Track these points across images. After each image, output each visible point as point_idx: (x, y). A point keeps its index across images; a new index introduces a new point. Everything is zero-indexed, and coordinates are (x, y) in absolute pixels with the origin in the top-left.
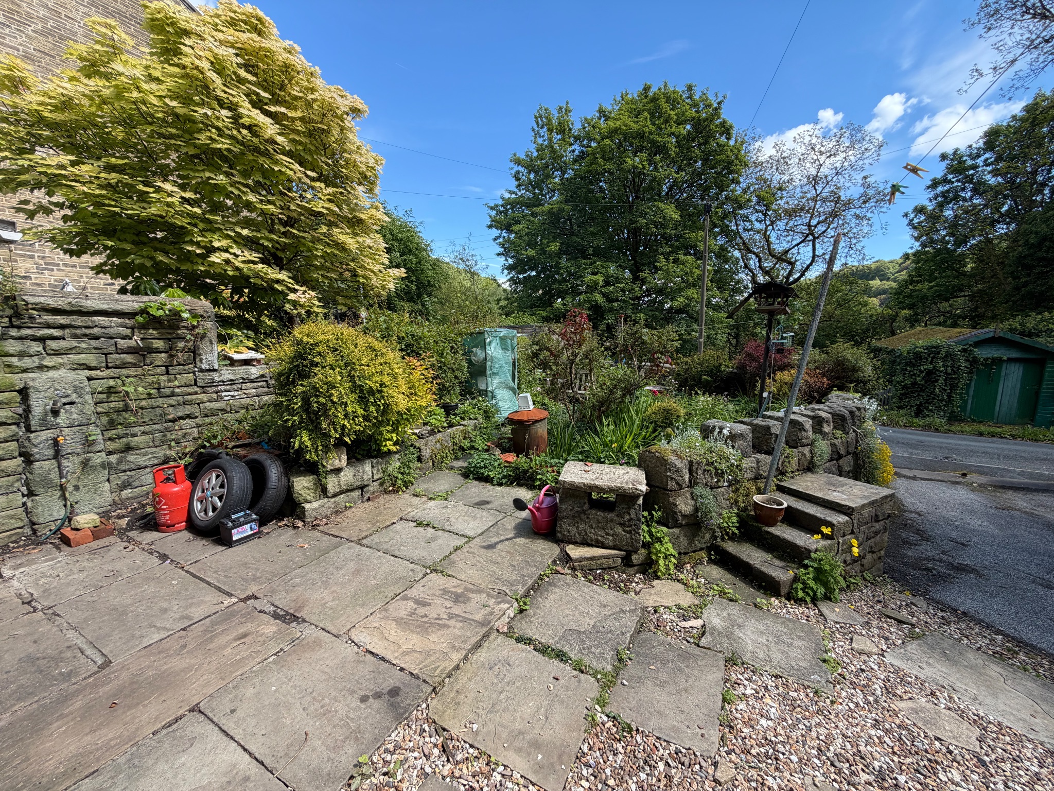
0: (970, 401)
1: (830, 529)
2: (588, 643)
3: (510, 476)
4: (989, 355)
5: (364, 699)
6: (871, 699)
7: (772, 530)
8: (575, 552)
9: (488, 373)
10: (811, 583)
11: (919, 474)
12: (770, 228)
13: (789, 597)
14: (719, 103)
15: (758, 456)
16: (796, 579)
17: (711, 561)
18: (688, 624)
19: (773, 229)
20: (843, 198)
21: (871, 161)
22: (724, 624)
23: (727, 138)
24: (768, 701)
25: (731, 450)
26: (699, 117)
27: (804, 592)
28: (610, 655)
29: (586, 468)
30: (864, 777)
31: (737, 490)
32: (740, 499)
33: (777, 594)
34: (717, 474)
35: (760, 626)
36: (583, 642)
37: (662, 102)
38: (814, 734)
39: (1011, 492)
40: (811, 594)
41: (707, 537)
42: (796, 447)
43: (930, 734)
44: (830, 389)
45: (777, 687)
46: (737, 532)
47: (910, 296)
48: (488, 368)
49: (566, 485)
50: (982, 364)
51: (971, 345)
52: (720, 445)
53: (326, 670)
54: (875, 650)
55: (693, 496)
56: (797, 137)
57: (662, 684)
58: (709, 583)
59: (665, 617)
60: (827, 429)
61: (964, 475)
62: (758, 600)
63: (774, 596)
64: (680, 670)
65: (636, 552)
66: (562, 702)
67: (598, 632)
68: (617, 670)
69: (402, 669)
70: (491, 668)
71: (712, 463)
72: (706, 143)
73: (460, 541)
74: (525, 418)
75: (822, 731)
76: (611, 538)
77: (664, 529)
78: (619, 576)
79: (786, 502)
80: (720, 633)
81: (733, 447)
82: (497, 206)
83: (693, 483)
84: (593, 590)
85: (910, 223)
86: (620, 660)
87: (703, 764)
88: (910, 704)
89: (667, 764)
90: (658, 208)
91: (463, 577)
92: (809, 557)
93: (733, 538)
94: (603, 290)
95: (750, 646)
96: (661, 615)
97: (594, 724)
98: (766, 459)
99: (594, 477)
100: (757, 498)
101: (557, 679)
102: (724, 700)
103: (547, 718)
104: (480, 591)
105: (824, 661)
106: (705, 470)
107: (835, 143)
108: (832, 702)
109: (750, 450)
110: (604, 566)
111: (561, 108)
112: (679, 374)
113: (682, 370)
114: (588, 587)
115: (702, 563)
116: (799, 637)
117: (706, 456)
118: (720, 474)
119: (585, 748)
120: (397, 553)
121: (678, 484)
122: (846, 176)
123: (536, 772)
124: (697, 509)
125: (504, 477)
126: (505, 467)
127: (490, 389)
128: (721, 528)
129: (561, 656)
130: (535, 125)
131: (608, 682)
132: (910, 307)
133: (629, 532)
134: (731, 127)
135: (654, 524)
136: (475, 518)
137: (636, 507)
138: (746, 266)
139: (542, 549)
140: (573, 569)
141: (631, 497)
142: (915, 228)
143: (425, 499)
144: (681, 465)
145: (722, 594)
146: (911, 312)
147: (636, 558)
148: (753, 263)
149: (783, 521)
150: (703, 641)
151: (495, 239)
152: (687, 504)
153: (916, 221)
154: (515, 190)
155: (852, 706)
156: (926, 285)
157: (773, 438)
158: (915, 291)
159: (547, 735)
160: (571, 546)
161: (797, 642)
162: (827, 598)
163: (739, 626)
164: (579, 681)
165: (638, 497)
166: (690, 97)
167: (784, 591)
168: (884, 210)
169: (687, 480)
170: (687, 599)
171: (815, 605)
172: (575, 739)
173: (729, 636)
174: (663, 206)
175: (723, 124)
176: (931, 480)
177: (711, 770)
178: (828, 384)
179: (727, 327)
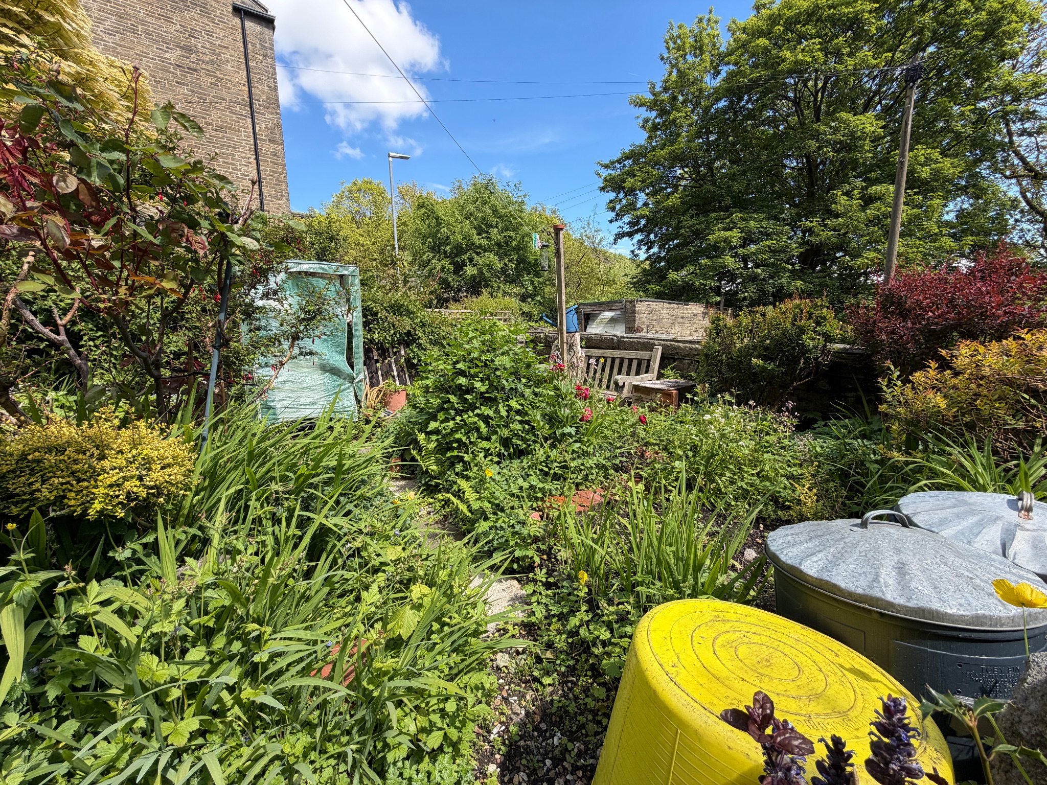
90: (842, 122)
174: (852, 118)
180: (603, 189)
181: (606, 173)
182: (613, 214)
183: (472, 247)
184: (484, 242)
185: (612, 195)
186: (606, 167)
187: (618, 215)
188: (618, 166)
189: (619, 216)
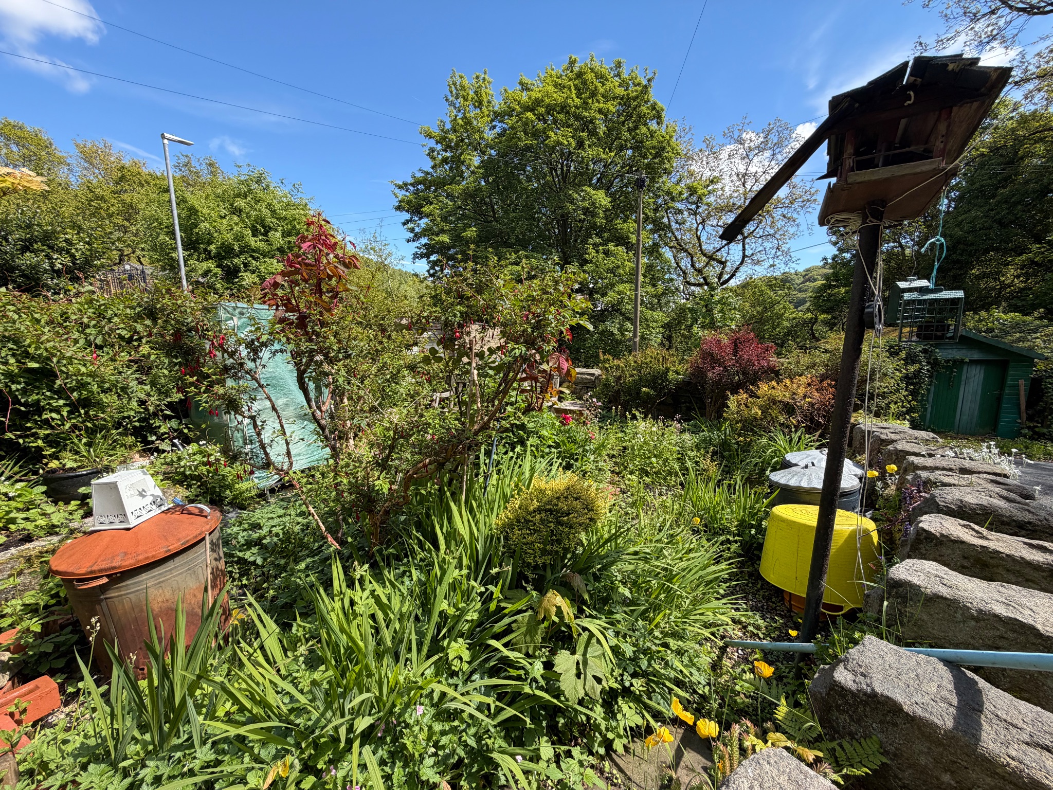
0: (929, 410)
4: (950, 357)
12: (700, 227)
14: (649, 80)
19: (704, 228)
23: (658, 123)
26: (628, 95)
37: (589, 76)
47: (828, 300)
50: (943, 367)
56: (727, 131)
72: (636, 128)
82: (406, 184)
90: (586, 192)
107: (762, 140)
111: (478, 77)
112: (607, 385)
113: (612, 379)
130: (449, 93)
132: (828, 311)
134: (662, 110)
146: (830, 316)
148: (685, 262)
151: (405, 224)
154: (430, 170)
156: (843, 290)
158: (833, 295)
166: (618, 75)
168: (810, 210)
174: (592, 191)
175: (654, 106)
179: (662, 327)
180: (398, 208)
181: (401, 194)
182: (412, 235)
183: (246, 249)
184: (261, 245)
185: (407, 216)
186: (400, 187)
187: (416, 235)
188: (412, 188)
189: (417, 237)
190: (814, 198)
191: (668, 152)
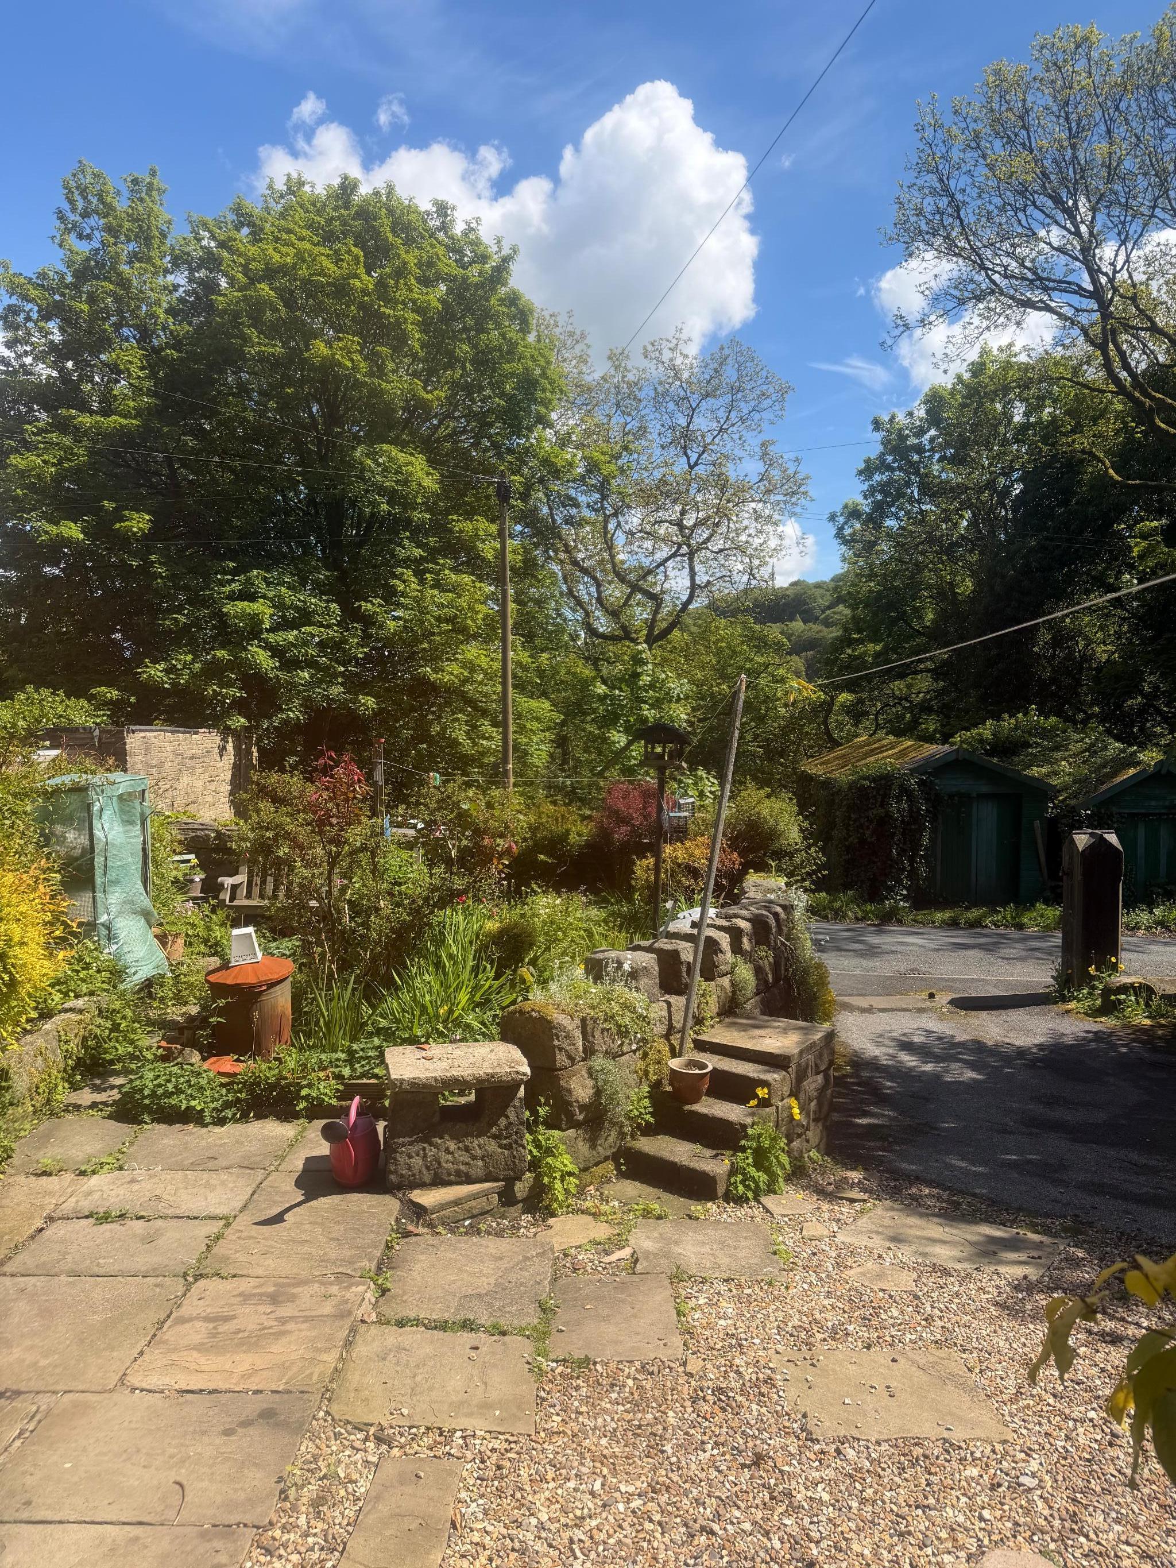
0: (939, 868)
1: (766, 1090)
2: (498, 1304)
3: (238, 1100)
4: (954, 789)
5: (228, 1433)
6: (823, 1276)
7: (697, 1107)
8: (427, 1198)
9: (99, 880)
10: (752, 1171)
11: (878, 1002)
12: (613, 520)
13: (728, 1198)
14: (505, 260)
15: (667, 997)
16: (733, 1171)
17: (622, 1175)
18: (613, 1258)
19: (619, 523)
20: (732, 480)
21: (772, 417)
22: (658, 1245)
23: (522, 330)
24: (724, 1304)
25: (635, 994)
26: (464, 276)
27: (745, 1186)
28: (532, 1308)
29: (423, 1053)
30: (819, 1336)
31: (645, 1055)
32: (651, 1069)
33: (712, 1197)
34: (620, 1033)
35: (700, 1238)
36: (490, 1305)
38: (772, 1319)
39: (984, 1014)
40: (753, 1186)
41: (614, 1134)
42: (712, 979)
43: (876, 1288)
44: (743, 873)
45: (730, 1290)
46: (652, 1120)
48: (98, 872)
49: (405, 1086)
50: (948, 805)
51: (930, 774)
52: (619, 988)
53: (133, 1426)
54: (826, 1233)
55: (591, 1072)
56: (650, 348)
57: (606, 1319)
58: (625, 1204)
59: (580, 1257)
60: (746, 944)
61: (932, 996)
62: (693, 1208)
63: (709, 1200)
64: (621, 1301)
65: (519, 1179)
66: (495, 1366)
67: (504, 1289)
68: (547, 1322)
69: (257, 1392)
70: (384, 1359)
71: (612, 1017)
73: (215, 1227)
74: (252, 980)
75: (780, 1314)
76: (480, 1163)
77: (556, 1133)
78: (498, 1224)
79: (712, 1062)
80: (655, 1255)
81: (637, 989)
83: (589, 1052)
84: (475, 1244)
85: (839, 534)
86: (544, 1310)
87: (672, 1365)
88: (859, 1270)
89: (635, 1379)
90: (391, 459)
91: (260, 1272)
92: (746, 1136)
93: (648, 1131)
94: (271, 638)
95: (693, 1259)
96: (575, 1257)
97: (542, 1372)
98: (678, 1001)
99: (445, 1064)
100: (675, 1064)
101: (477, 1348)
102: (678, 1314)
103: (486, 1384)
104: (305, 1282)
105: (775, 1253)
106: (603, 1030)
108: (787, 1288)
109: (657, 991)
110: (475, 1212)
111: (135, 182)
114: (466, 1243)
115: (609, 1181)
116: (746, 1238)
117: (603, 1007)
118: (623, 1032)
119: (542, 1394)
120: (96, 1270)
121: (569, 1057)
122: (736, 437)
123: (499, 1425)
124: (598, 1093)
125: (227, 1105)
126: (222, 1085)
127: (103, 918)
128: (630, 1118)
129: (467, 1325)
130: (66, 206)
131: (540, 1336)
133: (508, 1147)
134: (530, 306)
135: (541, 1128)
136: (212, 1188)
137: (516, 1102)
138: (571, 593)
139: (369, 1207)
140: (431, 1226)
141: (509, 1087)
142: (846, 542)
143: (68, 1177)
144: (571, 1025)
145: (647, 1213)
147: (521, 1188)
148: (585, 590)
149: (709, 1094)
150: (639, 1268)
152: (584, 1086)
153: (848, 531)
155: (805, 1286)
157: (684, 969)
158: (856, 658)
159: (494, 1395)
160: (416, 1192)
161: (744, 1243)
162: (771, 1190)
163: (676, 1243)
164: (504, 1344)
165: (516, 1086)
166: (444, 227)
167: (721, 1190)
168: (798, 509)
169: (581, 1048)
170: (602, 1231)
171: (759, 1202)
172: (528, 1389)
173: (667, 1255)
174: (402, 457)
175: (513, 299)
176: (892, 1010)
177: (681, 1369)
178: (741, 864)
190: (802, 489)
191: (544, 391)
